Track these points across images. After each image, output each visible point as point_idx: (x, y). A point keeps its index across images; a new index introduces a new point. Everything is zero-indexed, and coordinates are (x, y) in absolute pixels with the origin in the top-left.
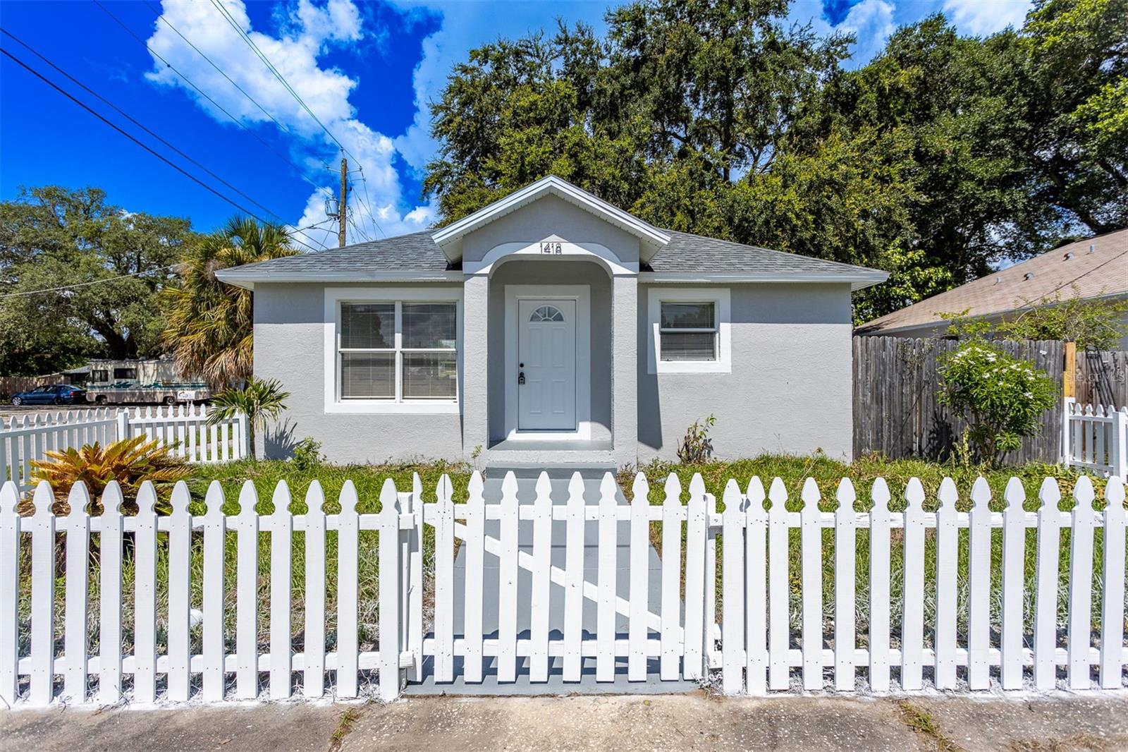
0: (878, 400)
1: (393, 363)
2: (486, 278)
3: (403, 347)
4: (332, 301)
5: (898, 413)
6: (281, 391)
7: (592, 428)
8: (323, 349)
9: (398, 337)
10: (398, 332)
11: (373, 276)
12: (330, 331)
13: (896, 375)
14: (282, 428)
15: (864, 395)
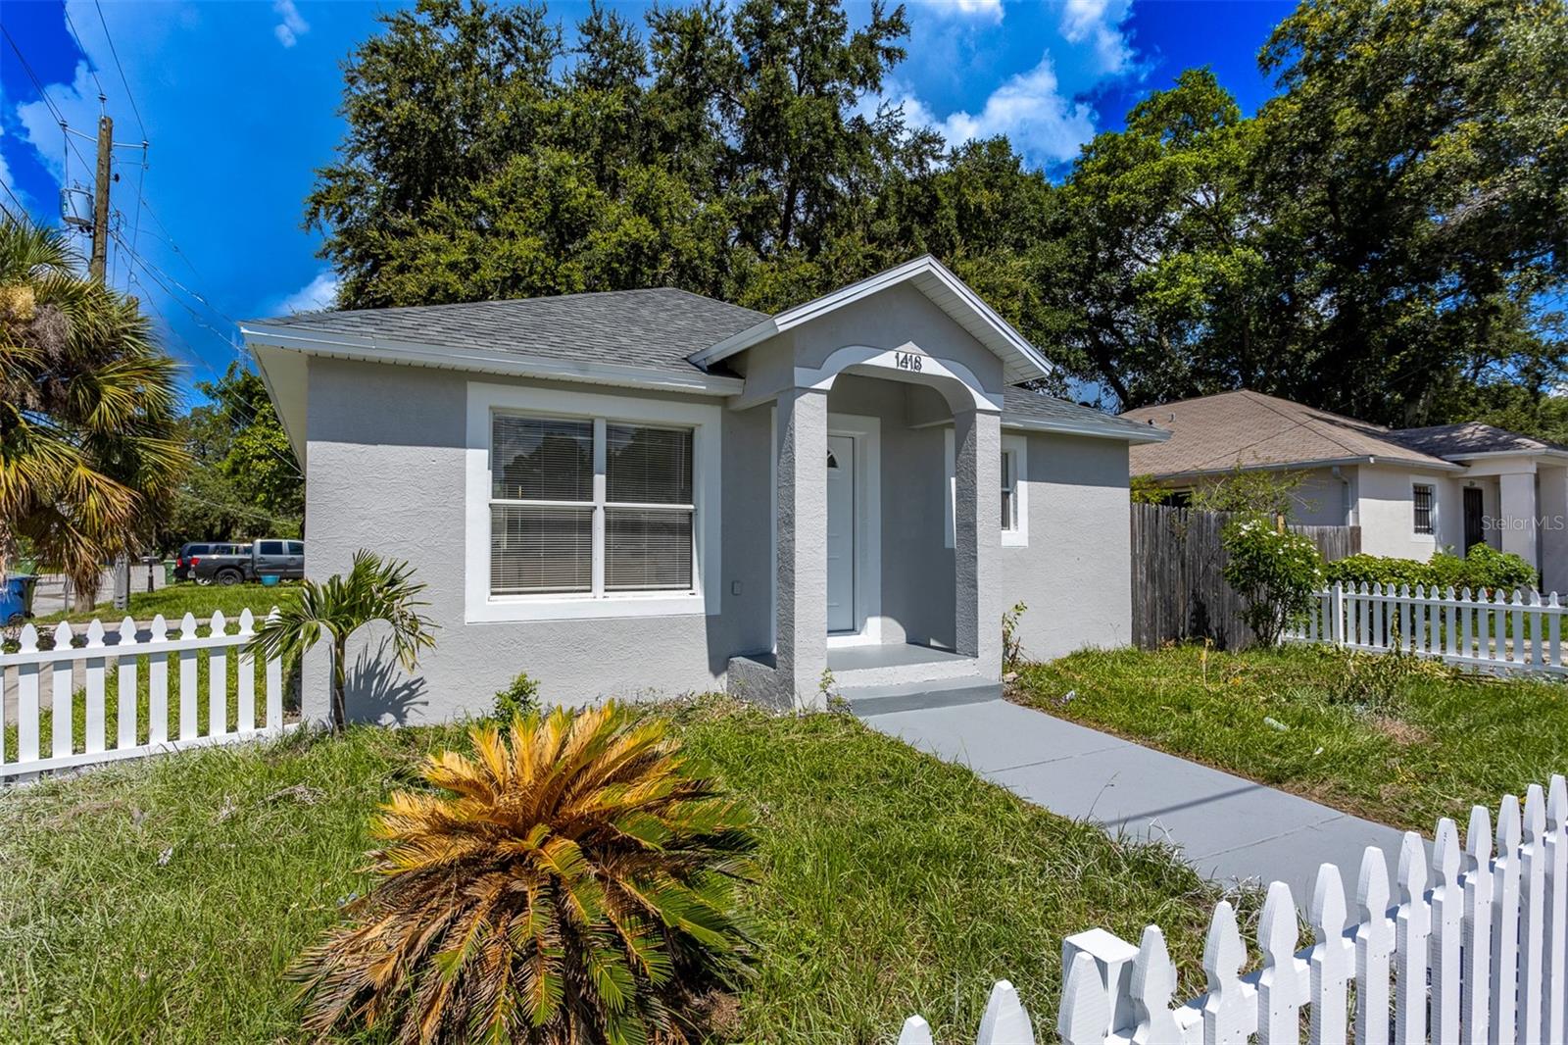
0: (1151, 577)
1: (586, 526)
2: (825, 397)
3: (607, 500)
4: (481, 405)
5: (1167, 593)
6: (411, 582)
7: (883, 626)
8: (464, 498)
9: (600, 481)
10: (601, 473)
11: (584, 371)
12: (477, 464)
13: (1166, 548)
14: (372, 656)
15: (1141, 573)
